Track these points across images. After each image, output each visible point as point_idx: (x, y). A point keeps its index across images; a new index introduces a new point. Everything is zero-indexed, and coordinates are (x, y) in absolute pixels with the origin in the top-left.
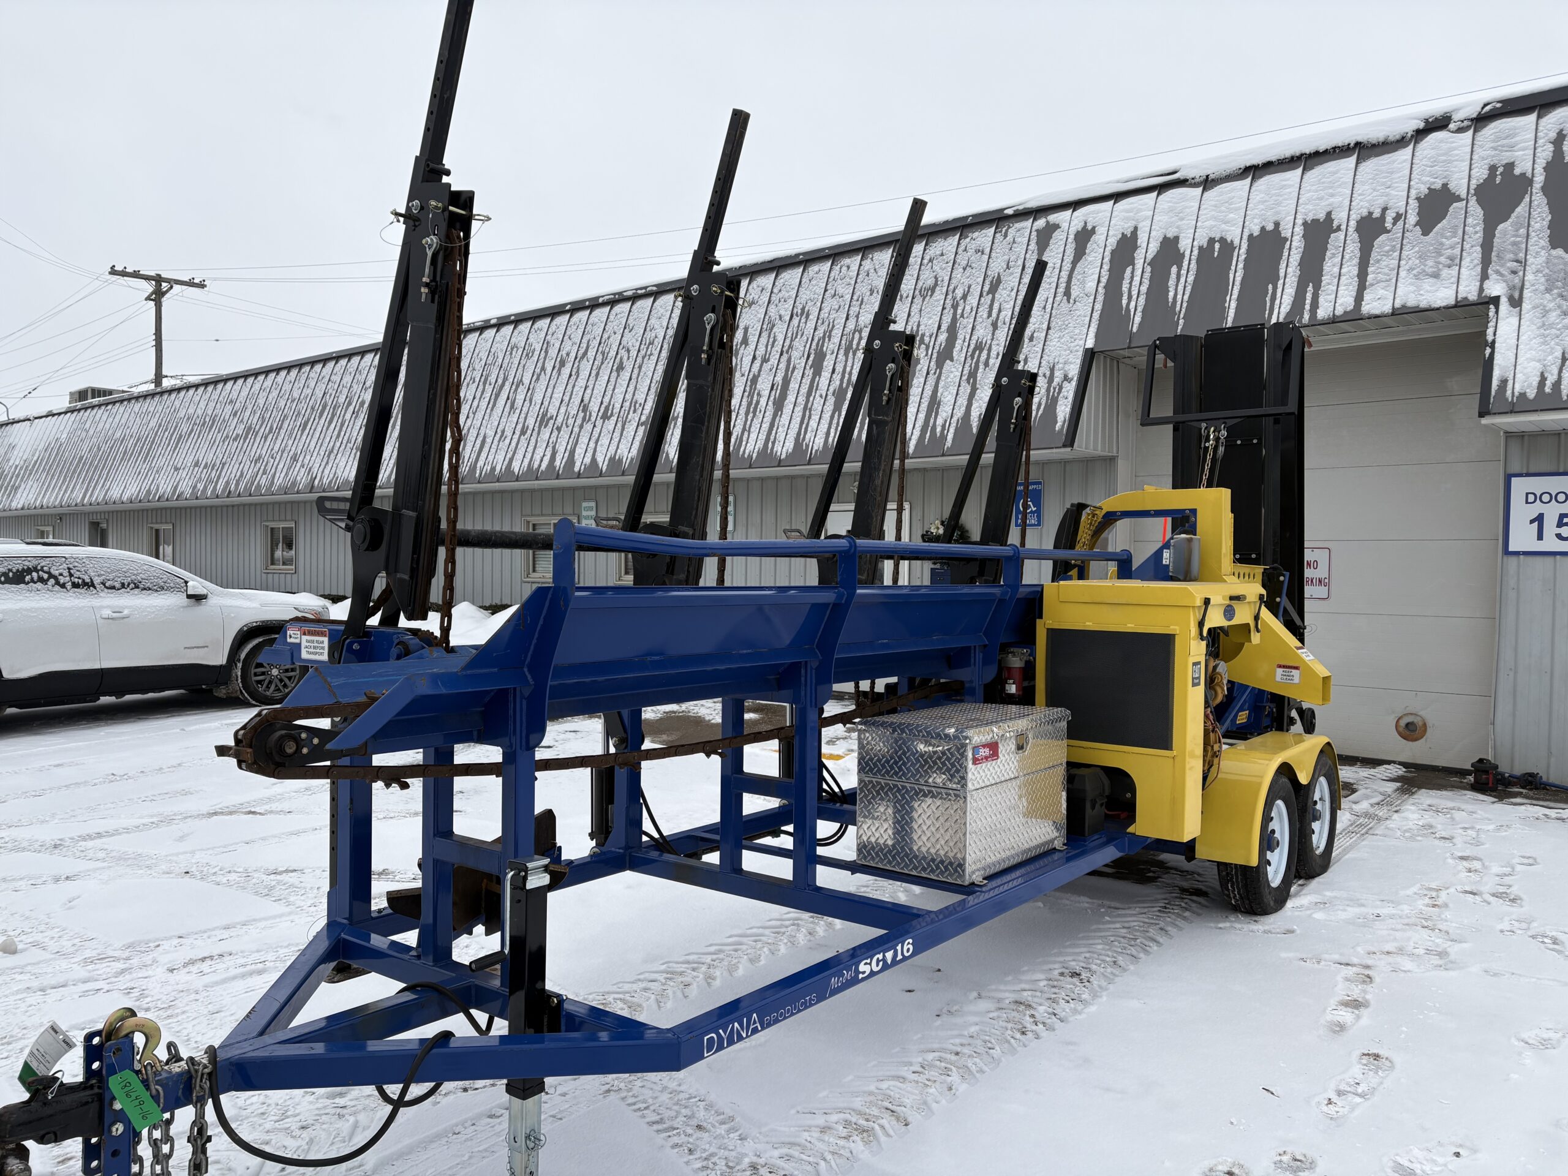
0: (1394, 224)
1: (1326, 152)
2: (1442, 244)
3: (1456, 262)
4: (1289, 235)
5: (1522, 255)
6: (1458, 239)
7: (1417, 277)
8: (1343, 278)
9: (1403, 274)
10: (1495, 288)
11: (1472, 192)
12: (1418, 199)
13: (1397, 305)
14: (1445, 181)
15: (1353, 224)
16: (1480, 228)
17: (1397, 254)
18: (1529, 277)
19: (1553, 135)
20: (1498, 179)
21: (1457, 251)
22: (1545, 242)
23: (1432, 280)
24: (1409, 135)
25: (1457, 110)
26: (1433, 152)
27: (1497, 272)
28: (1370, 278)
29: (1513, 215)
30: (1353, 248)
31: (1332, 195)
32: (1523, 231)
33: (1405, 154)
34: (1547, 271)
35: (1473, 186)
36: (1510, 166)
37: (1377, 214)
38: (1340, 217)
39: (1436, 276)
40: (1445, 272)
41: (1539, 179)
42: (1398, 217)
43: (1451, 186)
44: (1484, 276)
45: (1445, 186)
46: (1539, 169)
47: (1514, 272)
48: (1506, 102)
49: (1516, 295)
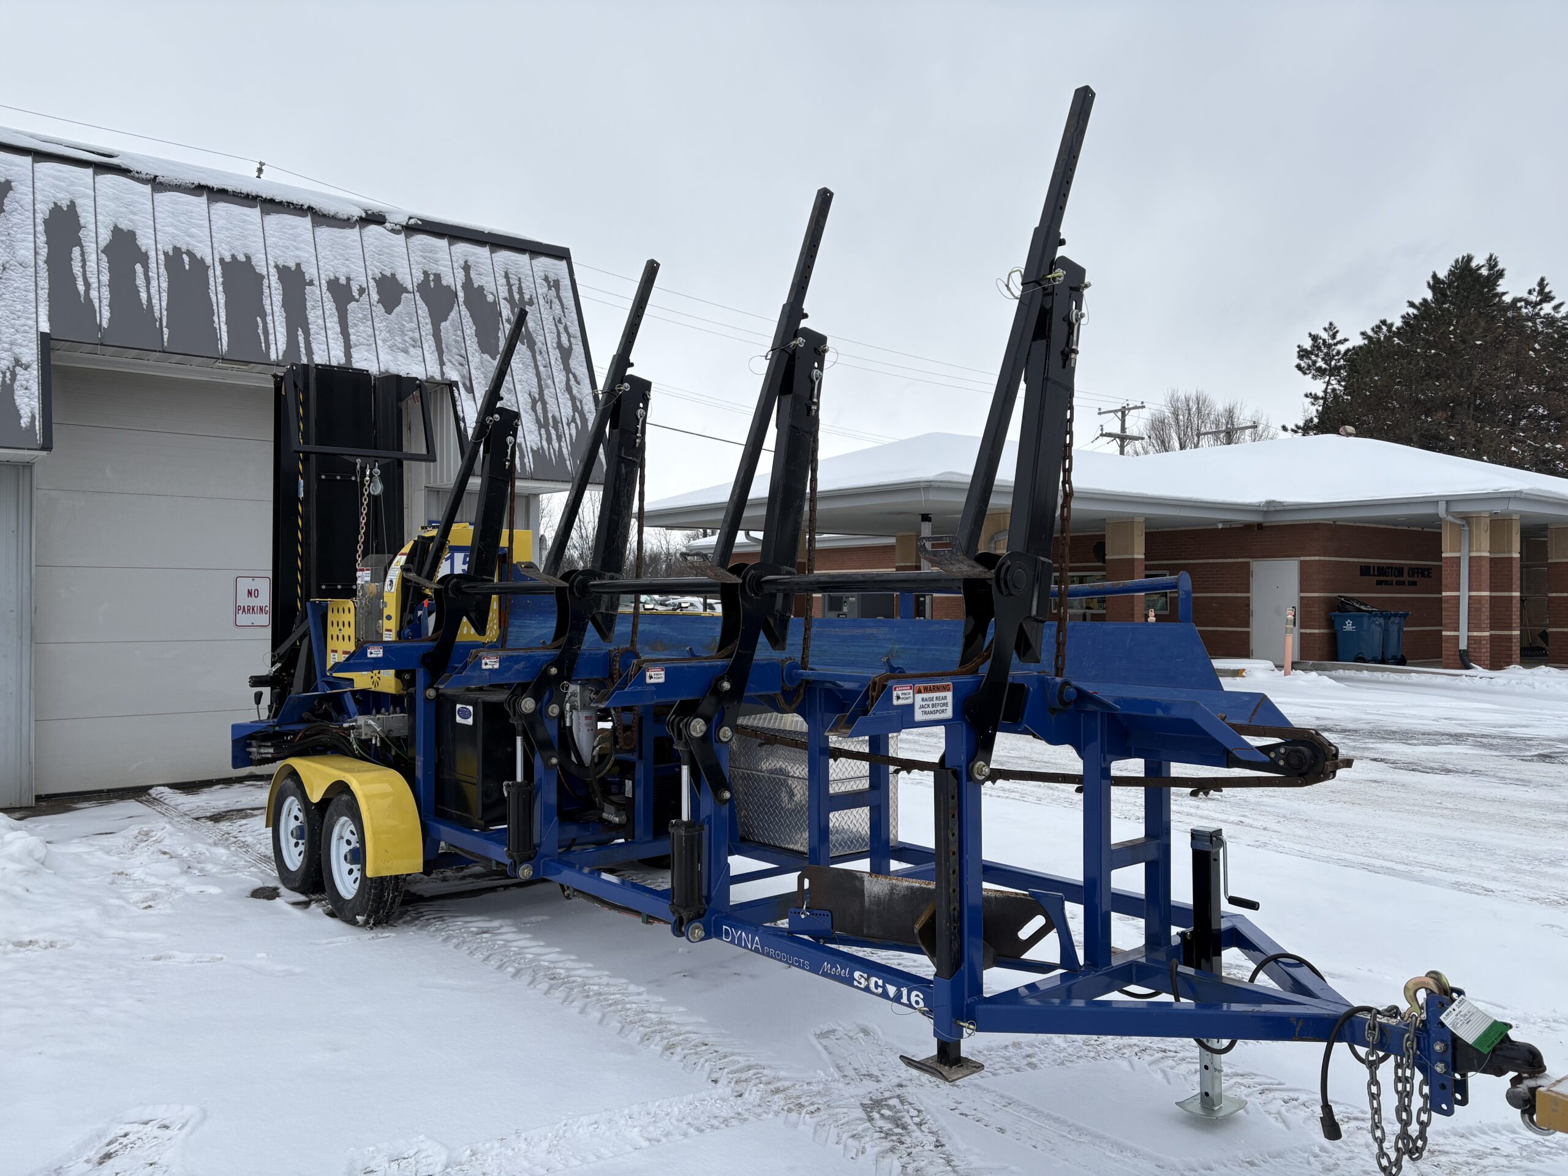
0: (360, 295)
1: (281, 203)
2: (403, 325)
3: (419, 343)
4: (265, 273)
5: (463, 352)
6: (414, 325)
7: (390, 347)
8: (329, 332)
9: (379, 342)
10: (453, 375)
11: (416, 288)
12: (374, 279)
13: (382, 370)
14: (393, 271)
15: (323, 282)
16: (428, 320)
17: (369, 323)
18: (473, 371)
19: (462, 263)
20: (432, 284)
21: (417, 335)
22: (476, 346)
23: (402, 354)
24: (355, 219)
25: (390, 213)
26: (377, 243)
27: (450, 361)
28: (353, 338)
29: (450, 318)
30: (330, 306)
31: (297, 249)
32: (460, 333)
33: (353, 234)
34: (483, 370)
35: (415, 284)
36: (438, 277)
37: (343, 281)
38: (310, 272)
39: (406, 352)
40: (412, 350)
41: (461, 295)
42: (362, 291)
43: (399, 277)
44: (442, 363)
45: (393, 275)
46: (459, 288)
47: (462, 365)
48: (425, 222)
49: (468, 384)
